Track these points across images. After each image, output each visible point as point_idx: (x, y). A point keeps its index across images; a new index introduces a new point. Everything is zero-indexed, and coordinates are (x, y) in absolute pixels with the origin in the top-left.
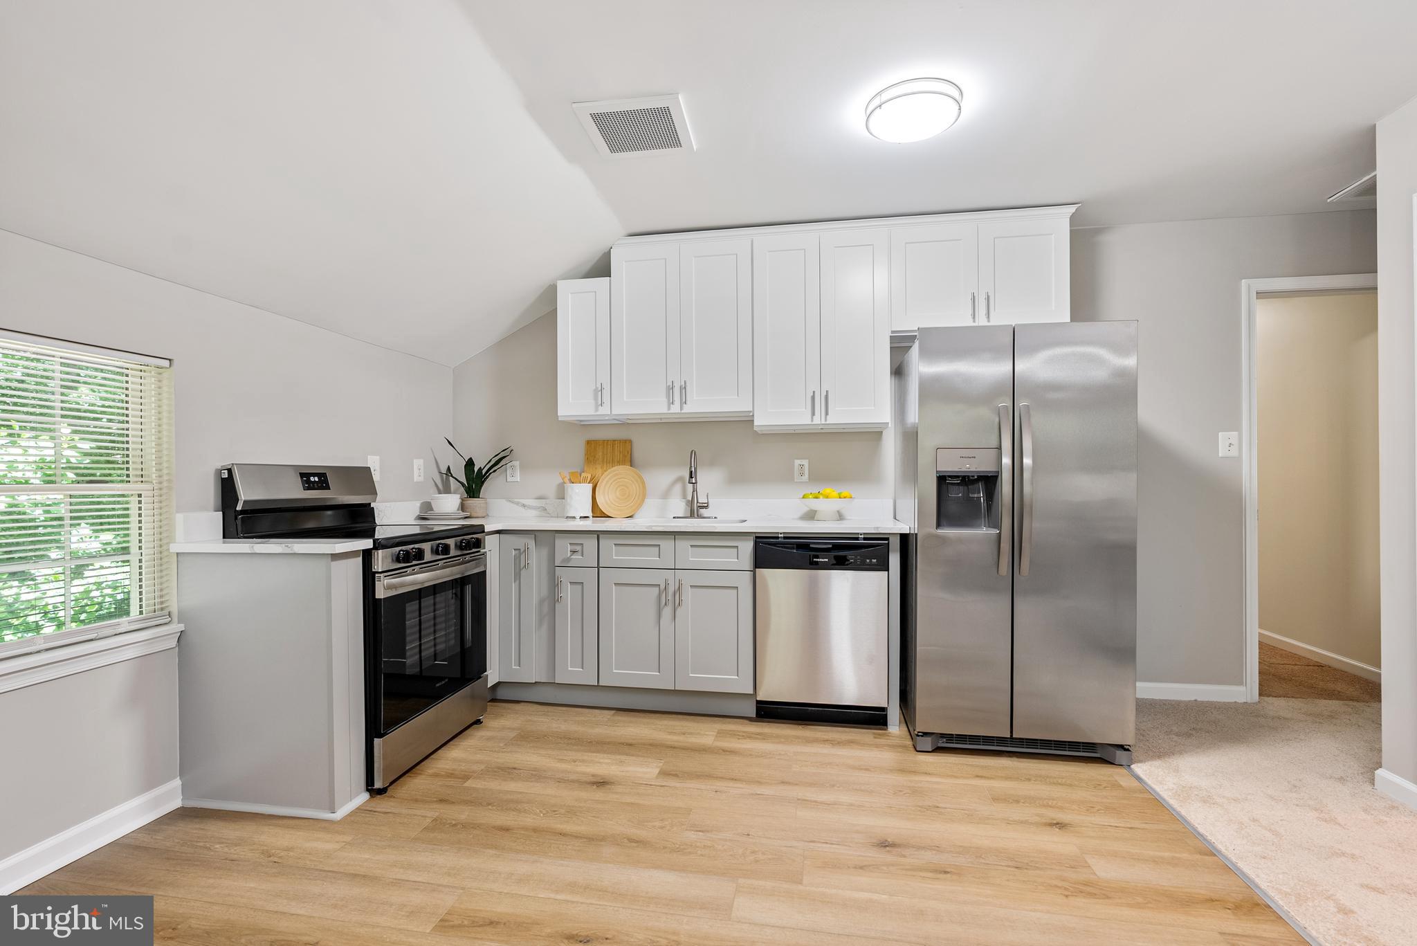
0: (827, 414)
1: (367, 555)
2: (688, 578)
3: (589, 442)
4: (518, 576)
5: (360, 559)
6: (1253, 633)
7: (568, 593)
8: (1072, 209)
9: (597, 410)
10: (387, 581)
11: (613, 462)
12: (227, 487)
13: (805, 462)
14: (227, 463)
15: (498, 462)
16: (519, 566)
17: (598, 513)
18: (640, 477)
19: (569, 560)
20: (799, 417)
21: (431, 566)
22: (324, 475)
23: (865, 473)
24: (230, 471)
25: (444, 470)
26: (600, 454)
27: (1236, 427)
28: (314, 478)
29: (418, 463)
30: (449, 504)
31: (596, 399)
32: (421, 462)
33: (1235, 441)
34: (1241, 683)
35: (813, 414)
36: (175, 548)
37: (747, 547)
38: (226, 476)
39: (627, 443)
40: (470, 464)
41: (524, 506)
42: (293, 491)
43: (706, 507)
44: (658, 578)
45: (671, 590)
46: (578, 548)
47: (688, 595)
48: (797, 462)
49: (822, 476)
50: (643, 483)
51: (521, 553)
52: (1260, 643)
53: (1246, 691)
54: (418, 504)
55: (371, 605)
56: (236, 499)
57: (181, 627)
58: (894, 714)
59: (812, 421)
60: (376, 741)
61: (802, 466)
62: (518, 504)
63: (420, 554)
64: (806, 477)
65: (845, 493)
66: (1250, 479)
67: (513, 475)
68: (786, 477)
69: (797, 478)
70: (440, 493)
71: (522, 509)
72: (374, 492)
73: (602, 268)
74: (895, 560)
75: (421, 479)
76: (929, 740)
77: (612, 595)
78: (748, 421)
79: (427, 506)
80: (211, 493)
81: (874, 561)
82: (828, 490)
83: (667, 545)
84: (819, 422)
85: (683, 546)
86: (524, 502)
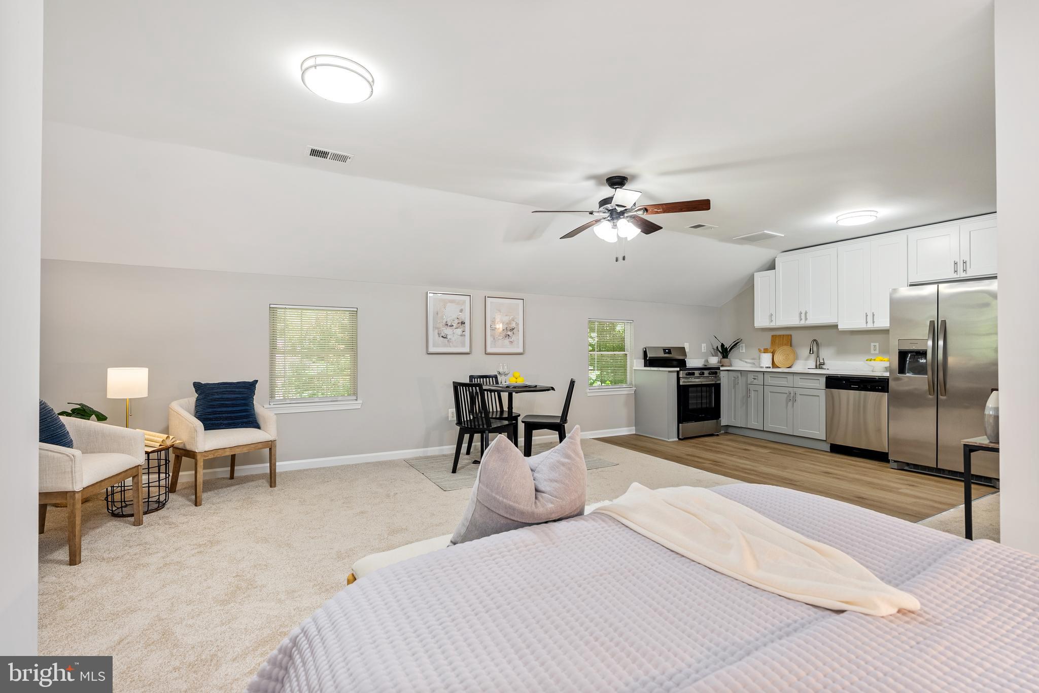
0: (873, 322)
1: (678, 372)
2: (799, 391)
3: (773, 336)
4: (734, 387)
5: (676, 373)
7: (753, 394)
9: (771, 323)
10: (683, 380)
11: (783, 345)
12: (645, 353)
13: (877, 344)
14: (645, 346)
15: (735, 345)
16: (735, 384)
17: (775, 365)
18: (794, 351)
19: (752, 382)
20: (860, 325)
21: (698, 378)
22: (670, 350)
24: (646, 349)
25: (715, 348)
26: (778, 341)
28: (668, 351)
29: (704, 345)
30: (714, 361)
31: (769, 319)
32: (705, 345)
35: (867, 323)
36: (634, 368)
37: (826, 380)
38: (645, 350)
39: (790, 337)
40: (722, 345)
41: (746, 362)
42: (661, 354)
43: (824, 364)
44: (786, 390)
45: (792, 395)
46: (756, 378)
47: (799, 398)
48: (872, 344)
50: (796, 354)
51: (736, 378)
54: (703, 360)
55: (679, 387)
56: (647, 357)
57: (635, 389)
59: (867, 326)
60: (680, 425)
61: (875, 346)
62: (743, 361)
63: (693, 374)
64: (877, 352)
67: (742, 349)
68: (866, 351)
69: (873, 352)
70: (713, 356)
71: (745, 363)
72: (686, 355)
73: (772, 266)
75: (705, 351)
76: (896, 464)
77: (769, 396)
78: (836, 326)
79: (707, 361)
80: (641, 355)
81: (880, 388)
82: (881, 358)
83: (790, 377)
84: (870, 326)
85: (797, 378)
86: (746, 360)
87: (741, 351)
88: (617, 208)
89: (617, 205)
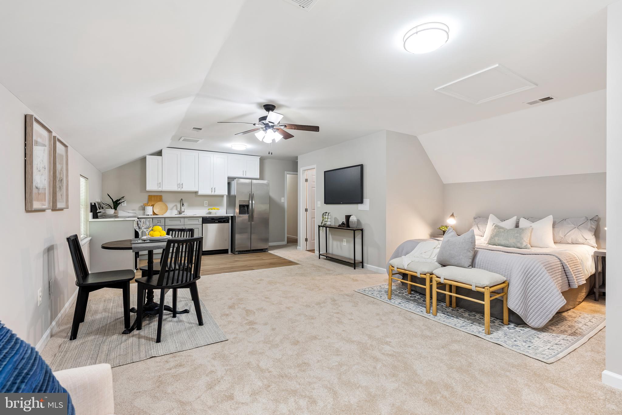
0: (215, 192)
3: (149, 196)
6: (286, 235)
8: (260, 157)
9: (158, 188)
11: (157, 201)
13: (207, 202)
17: (154, 214)
18: (165, 204)
20: (209, 192)
23: (219, 204)
26: (153, 199)
27: (284, 197)
31: (158, 186)
33: (284, 199)
34: (284, 241)
35: (212, 192)
36: (89, 221)
37: (201, 220)
38: (93, 204)
39: (161, 196)
41: (128, 212)
43: (184, 212)
46: (159, 221)
48: (205, 202)
49: (211, 205)
50: (167, 207)
52: (287, 238)
53: (285, 243)
55: (135, 232)
56: (97, 210)
57: (91, 238)
58: (230, 251)
61: (206, 202)
62: (126, 212)
64: (207, 205)
65: (218, 208)
66: (286, 205)
67: (124, 204)
68: (202, 205)
69: (205, 205)
71: (128, 213)
73: (159, 153)
74: (230, 221)
76: (237, 252)
78: (196, 193)
81: (225, 221)
82: (214, 208)
83: (182, 220)
84: (213, 193)
85: (186, 220)
86: (128, 211)
87: (122, 205)
88: (269, 123)
89: (269, 122)
